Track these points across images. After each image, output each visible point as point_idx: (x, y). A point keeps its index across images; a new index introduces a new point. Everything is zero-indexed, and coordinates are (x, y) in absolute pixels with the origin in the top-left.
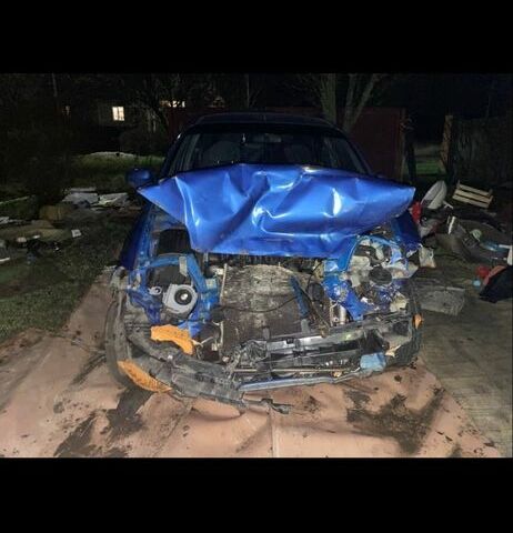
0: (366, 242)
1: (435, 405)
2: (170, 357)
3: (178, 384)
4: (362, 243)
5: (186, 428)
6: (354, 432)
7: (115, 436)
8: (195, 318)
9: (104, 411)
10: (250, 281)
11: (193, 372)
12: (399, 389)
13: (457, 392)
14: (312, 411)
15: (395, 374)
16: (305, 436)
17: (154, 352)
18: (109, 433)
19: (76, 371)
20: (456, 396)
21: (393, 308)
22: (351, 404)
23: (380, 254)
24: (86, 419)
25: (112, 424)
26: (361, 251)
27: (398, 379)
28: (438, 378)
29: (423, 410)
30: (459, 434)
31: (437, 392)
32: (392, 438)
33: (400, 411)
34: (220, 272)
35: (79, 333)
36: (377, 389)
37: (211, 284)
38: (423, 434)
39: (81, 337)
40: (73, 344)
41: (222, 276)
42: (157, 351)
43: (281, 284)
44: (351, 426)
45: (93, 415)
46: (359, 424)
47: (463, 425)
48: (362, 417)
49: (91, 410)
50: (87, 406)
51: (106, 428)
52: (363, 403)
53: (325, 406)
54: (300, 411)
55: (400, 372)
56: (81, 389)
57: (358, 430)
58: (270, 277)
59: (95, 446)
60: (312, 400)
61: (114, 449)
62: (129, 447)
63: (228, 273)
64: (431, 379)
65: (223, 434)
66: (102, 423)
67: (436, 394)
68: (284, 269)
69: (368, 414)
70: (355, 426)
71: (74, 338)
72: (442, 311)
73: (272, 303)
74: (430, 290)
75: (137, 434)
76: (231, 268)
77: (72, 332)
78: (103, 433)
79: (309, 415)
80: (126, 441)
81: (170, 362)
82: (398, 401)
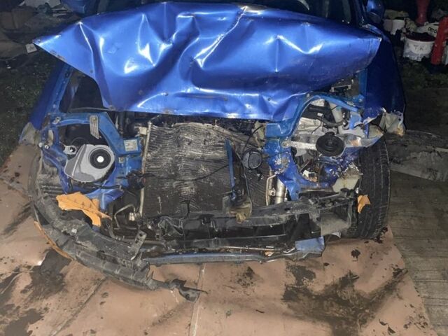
0: (320, 102)
1: (390, 288)
2: (74, 231)
3: (82, 259)
4: (313, 103)
5: (105, 295)
6: (285, 314)
7: (35, 297)
8: (110, 184)
9: (29, 267)
10: (179, 143)
11: (96, 250)
12: (354, 266)
13: (420, 275)
14: (245, 285)
15: (353, 247)
16: (228, 314)
17: (59, 223)
18: (29, 293)
19: (8, 220)
20: (417, 281)
21: (338, 187)
22: (292, 280)
23: (338, 116)
24: (9, 275)
25: (34, 283)
26: (311, 112)
27: (355, 254)
28: (404, 257)
29: (373, 294)
30: (406, 326)
31: (398, 273)
32: (326, 324)
33: (347, 293)
34: (143, 131)
35: (17, 175)
36: (326, 264)
37: (131, 145)
38: (364, 322)
39: (20, 179)
40: (10, 188)
41: (145, 136)
42: (62, 223)
43: (215, 147)
44: (284, 307)
45: (17, 271)
46: (296, 304)
47: (414, 316)
48: (301, 296)
49: (16, 265)
50: (13, 261)
51: (27, 287)
52: (306, 281)
53: (263, 281)
54: (232, 285)
55: (361, 246)
56: (10, 241)
57: (291, 312)
58: (202, 138)
59: (13, 305)
60: (250, 273)
61: (30, 310)
62: (46, 309)
63: (152, 133)
64: (394, 257)
65: (141, 305)
66: (24, 281)
67: (395, 275)
68: (221, 130)
69: (308, 293)
70: (289, 307)
71: (12, 180)
72: (426, 177)
73: (203, 170)
74: (414, 151)
75: (57, 296)
76: (156, 128)
77: (10, 174)
78: (24, 292)
79: (242, 289)
80: (45, 303)
81: (73, 237)
82: (348, 280)
